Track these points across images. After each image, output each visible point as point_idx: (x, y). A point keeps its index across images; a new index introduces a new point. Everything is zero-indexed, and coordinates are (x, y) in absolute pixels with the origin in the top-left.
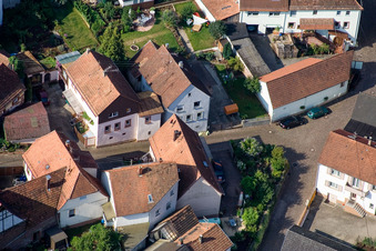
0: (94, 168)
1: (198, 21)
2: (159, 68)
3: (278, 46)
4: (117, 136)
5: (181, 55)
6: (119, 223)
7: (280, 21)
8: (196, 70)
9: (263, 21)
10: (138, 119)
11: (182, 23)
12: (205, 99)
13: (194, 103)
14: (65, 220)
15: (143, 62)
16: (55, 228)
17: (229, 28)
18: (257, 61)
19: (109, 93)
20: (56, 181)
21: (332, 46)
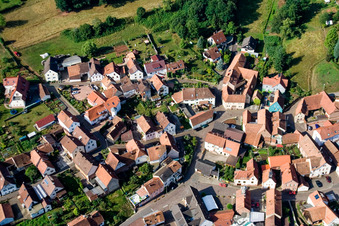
0: (144, 148)
1: (172, 104)
2: (162, 118)
3: (194, 109)
4: (151, 138)
5: (167, 114)
6: (151, 163)
7: (194, 102)
8: (171, 117)
9: (190, 102)
10: (156, 133)
11: (168, 104)
12: (174, 126)
13: (171, 128)
14: (137, 163)
15: (157, 117)
16: (135, 165)
17: (181, 105)
18: (188, 114)
19: (148, 127)
20: (134, 153)
21: (208, 108)
